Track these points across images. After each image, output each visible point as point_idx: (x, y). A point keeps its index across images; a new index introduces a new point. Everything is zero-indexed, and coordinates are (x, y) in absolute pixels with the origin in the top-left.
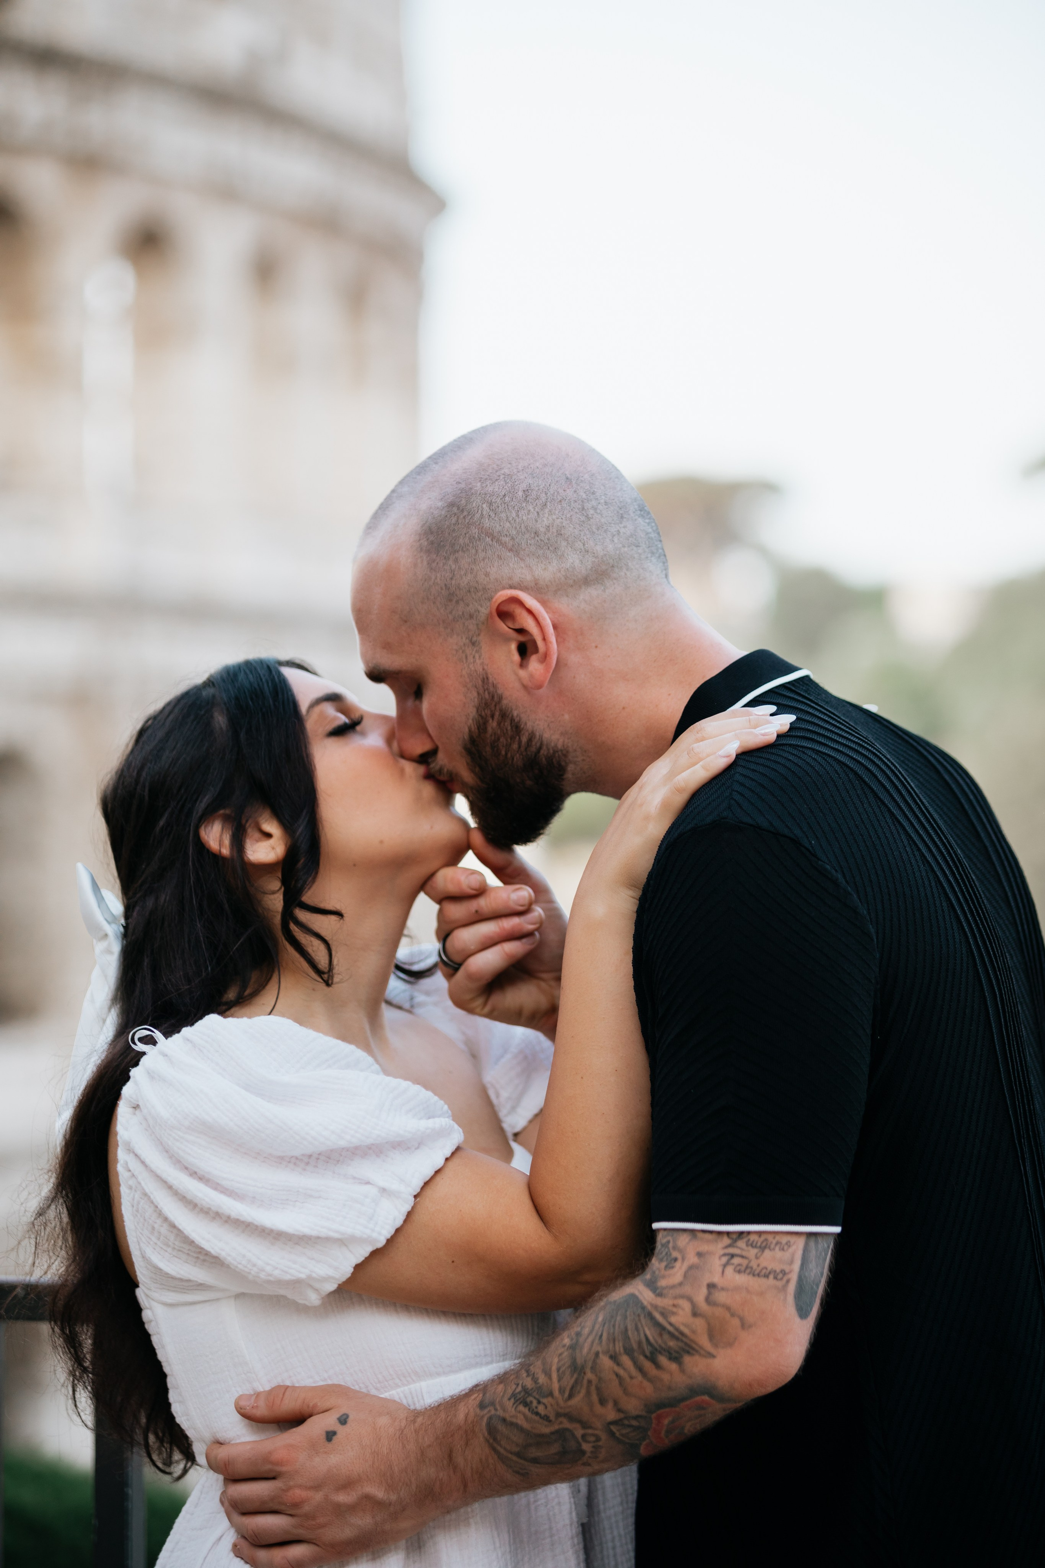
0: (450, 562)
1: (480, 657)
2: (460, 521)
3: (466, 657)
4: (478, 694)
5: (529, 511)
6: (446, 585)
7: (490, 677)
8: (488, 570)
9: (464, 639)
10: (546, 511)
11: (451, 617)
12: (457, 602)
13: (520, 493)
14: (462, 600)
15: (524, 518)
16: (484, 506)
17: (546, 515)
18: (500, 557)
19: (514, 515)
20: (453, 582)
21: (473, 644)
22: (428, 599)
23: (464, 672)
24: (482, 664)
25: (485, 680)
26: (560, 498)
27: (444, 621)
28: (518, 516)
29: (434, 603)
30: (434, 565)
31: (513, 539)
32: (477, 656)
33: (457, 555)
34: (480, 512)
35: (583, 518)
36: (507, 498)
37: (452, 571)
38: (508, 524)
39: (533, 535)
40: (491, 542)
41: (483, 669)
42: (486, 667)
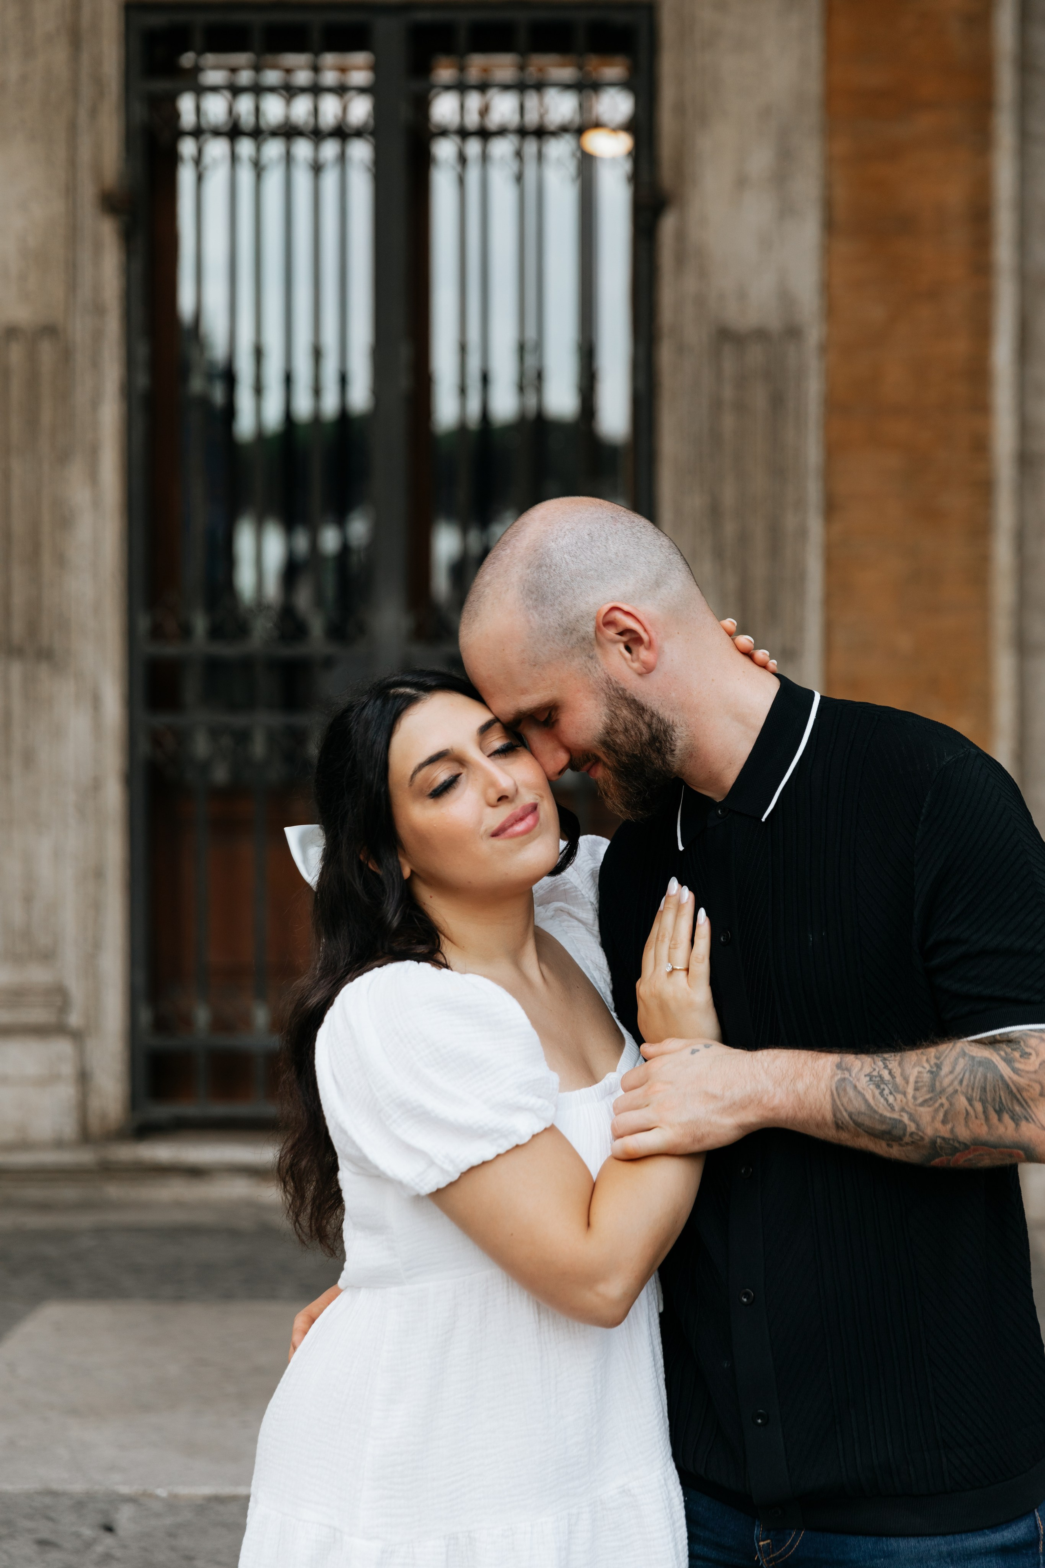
0: (557, 607)
1: (599, 666)
2: (552, 575)
3: (590, 671)
4: (606, 694)
5: (599, 547)
6: (559, 625)
7: (611, 676)
8: (587, 599)
9: (583, 657)
10: (610, 542)
11: (569, 646)
12: (571, 633)
13: (587, 537)
14: (574, 630)
15: (598, 553)
16: (565, 556)
17: (612, 546)
18: (592, 588)
19: (589, 553)
20: (564, 619)
21: (591, 658)
22: (548, 640)
23: (591, 682)
24: (603, 670)
25: (609, 681)
26: (614, 531)
27: (565, 652)
28: (593, 553)
29: (554, 641)
30: (544, 615)
31: (596, 570)
32: (597, 666)
33: (559, 599)
34: (564, 561)
35: (636, 540)
36: (579, 544)
37: (560, 612)
38: (588, 562)
39: (609, 563)
40: (581, 580)
41: (605, 673)
42: (606, 671)
